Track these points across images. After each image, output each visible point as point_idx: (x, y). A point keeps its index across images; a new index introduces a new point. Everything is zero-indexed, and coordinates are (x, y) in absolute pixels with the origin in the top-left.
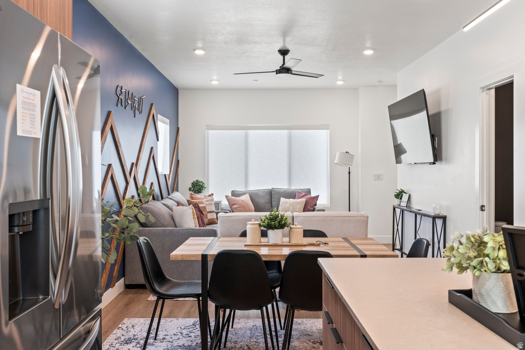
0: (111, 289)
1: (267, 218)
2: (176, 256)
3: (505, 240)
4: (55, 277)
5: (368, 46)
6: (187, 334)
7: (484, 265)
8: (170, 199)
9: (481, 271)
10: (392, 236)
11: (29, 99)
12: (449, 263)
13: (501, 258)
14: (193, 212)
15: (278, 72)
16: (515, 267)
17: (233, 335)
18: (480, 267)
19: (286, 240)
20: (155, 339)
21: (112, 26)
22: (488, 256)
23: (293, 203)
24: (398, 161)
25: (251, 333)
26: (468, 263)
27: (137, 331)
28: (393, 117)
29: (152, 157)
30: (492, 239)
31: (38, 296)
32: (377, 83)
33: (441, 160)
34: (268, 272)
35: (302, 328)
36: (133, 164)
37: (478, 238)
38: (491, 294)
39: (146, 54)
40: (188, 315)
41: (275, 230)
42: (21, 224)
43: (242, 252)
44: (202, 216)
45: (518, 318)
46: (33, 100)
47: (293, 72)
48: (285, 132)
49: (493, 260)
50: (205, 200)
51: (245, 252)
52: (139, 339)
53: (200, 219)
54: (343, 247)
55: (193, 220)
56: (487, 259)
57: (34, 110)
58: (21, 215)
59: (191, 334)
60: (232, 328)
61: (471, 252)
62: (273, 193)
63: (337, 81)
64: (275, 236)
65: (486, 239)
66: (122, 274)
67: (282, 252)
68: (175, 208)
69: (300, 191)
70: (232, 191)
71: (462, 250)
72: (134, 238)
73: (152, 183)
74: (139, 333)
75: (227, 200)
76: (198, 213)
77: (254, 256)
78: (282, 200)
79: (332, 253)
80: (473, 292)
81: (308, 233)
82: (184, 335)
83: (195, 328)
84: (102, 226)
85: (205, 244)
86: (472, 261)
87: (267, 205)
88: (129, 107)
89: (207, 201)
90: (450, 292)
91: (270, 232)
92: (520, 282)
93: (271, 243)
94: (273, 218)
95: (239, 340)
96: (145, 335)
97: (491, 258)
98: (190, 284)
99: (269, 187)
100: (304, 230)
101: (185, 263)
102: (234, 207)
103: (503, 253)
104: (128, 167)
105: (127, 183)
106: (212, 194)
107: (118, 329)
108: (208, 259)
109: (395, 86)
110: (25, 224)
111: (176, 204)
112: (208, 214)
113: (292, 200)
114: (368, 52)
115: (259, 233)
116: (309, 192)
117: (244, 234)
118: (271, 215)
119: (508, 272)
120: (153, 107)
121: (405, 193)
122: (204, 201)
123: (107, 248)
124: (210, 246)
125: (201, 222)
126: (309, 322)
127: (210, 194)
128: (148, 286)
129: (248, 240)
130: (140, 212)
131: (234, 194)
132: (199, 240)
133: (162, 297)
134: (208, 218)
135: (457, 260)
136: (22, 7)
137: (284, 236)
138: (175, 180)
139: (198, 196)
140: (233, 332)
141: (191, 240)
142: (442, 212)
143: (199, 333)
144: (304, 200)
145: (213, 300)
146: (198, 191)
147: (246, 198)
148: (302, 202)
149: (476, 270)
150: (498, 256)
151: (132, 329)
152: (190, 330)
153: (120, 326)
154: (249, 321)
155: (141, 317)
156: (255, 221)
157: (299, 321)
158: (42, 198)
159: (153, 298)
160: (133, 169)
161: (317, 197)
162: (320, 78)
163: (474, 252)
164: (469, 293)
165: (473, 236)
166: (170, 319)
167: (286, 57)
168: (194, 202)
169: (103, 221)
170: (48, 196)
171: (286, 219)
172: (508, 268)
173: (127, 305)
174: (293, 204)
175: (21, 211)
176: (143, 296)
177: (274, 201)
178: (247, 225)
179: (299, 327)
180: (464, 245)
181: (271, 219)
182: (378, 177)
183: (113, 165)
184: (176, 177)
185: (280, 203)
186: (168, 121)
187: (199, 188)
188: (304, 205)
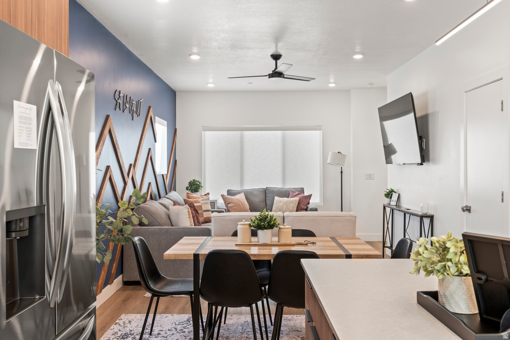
0: (109, 285)
1: (257, 219)
2: (169, 255)
3: (465, 246)
4: (51, 278)
5: (358, 50)
6: (181, 330)
7: (447, 269)
8: (168, 198)
9: (444, 275)
10: (382, 234)
11: (26, 114)
12: (416, 267)
13: (462, 263)
14: (188, 211)
15: (271, 76)
16: (475, 271)
17: (225, 330)
18: (443, 270)
19: (275, 239)
20: (151, 334)
21: (111, 33)
22: (451, 260)
24: (388, 161)
25: (243, 329)
26: (433, 267)
27: (133, 327)
28: (383, 118)
29: (150, 158)
30: (454, 245)
31: (34, 296)
32: (368, 86)
33: (428, 160)
34: (257, 271)
35: (292, 324)
36: (131, 165)
37: (442, 243)
38: (454, 296)
39: (143, 59)
40: (183, 312)
41: (265, 230)
42: (18, 229)
43: (232, 252)
44: (197, 215)
45: (479, 319)
46: (30, 114)
47: (285, 76)
48: (279, 133)
49: (456, 264)
50: (202, 199)
51: (235, 252)
52: (135, 334)
53: (195, 218)
54: (330, 247)
55: (188, 219)
56: (449, 264)
57: (30, 124)
58: (18, 221)
59: (185, 330)
60: (225, 323)
61: (435, 257)
62: (267, 192)
63: (329, 84)
64: (264, 236)
65: (448, 245)
66: (121, 271)
67: (271, 252)
68: (172, 207)
69: (294, 190)
70: (228, 191)
71: (426, 255)
72: (129, 240)
73: (150, 183)
74: (135, 329)
75: (223, 199)
76: (194, 212)
77: (243, 256)
78: (277, 198)
79: (318, 252)
80: (439, 294)
81: (296, 233)
82: (178, 330)
83: (189, 324)
84: (97, 228)
85: (197, 244)
86: (436, 265)
87: (262, 203)
88: (127, 111)
89: (203, 200)
90: (418, 293)
91: (260, 232)
92: (480, 285)
93: (261, 242)
94: (263, 219)
95: (231, 335)
96: (141, 330)
97: (454, 262)
98: (183, 282)
99: (264, 186)
100: (292, 230)
101: (177, 262)
102: (229, 205)
103: (464, 258)
104: (126, 168)
105: (125, 183)
106: (208, 194)
107: (115, 324)
108: (200, 258)
109: (385, 88)
110: (22, 229)
111: (173, 203)
112: (204, 213)
113: (286, 199)
114: (358, 57)
115: (249, 233)
116: (302, 191)
117: (235, 234)
118: (260, 216)
119: (469, 276)
120: (151, 109)
121: (395, 192)
122: (199, 200)
123: (103, 249)
124: (202, 246)
125: (197, 222)
126: (299, 318)
127: (206, 193)
128: (142, 283)
129: (239, 240)
130: (134, 215)
131: (230, 193)
132: (192, 239)
133: (157, 294)
134: (204, 216)
135: (423, 264)
136: (20, 30)
137: (273, 235)
138: (173, 179)
139: (194, 195)
140: (226, 327)
141: (185, 240)
142: (429, 212)
143: (192, 329)
144: (297, 199)
145: (205, 298)
146: (195, 190)
147: (241, 197)
148: (295, 201)
149: (440, 273)
150: (459, 261)
151: (129, 324)
152: (184, 325)
153: (117, 321)
154: (241, 317)
155: (137, 313)
156: (246, 221)
157: (289, 317)
158: (38, 205)
159: (148, 295)
160: (131, 170)
161: (310, 196)
162: (312, 81)
163: (437, 257)
164: (434, 295)
165: (438, 242)
166: (166, 315)
167: (278, 61)
168: (190, 201)
169: (99, 224)
170: (44, 202)
171: (275, 220)
172: (469, 272)
173: (125, 301)
174: (286, 203)
175: (18, 217)
176: (141, 292)
177: (268, 200)
178: (238, 225)
179: (289, 323)
180: (429, 250)
181: (261, 220)
182: (370, 177)
183: (111, 167)
184: (173, 177)
185: (275, 202)
186: (166, 123)
187: (196, 187)
188: (297, 204)
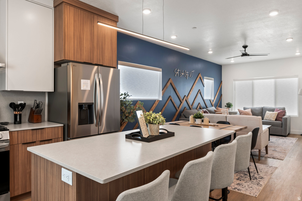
8: (206, 109)
23: (271, 114)
29: (199, 93)
46: (87, 82)
62: (263, 109)
69: (278, 108)
73: (199, 103)
75: (239, 111)
78: (267, 112)
87: (260, 114)
88: (182, 76)
89: (223, 111)
99: (262, 106)
102: (241, 114)
104: (182, 97)
105: (181, 102)
113: (271, 112)
120: (200, 74)
139: (221, 108)
144: (277, 112)
147: (249, 110)
160: (185, 97)
161: (284, 111)
168: (217, 111)
177: (263, 112)
183: (172, 96)
184: (219, 101)
185: (266, 114)
186: (213, 79)
187: (229, 106)
188: (277, 115)
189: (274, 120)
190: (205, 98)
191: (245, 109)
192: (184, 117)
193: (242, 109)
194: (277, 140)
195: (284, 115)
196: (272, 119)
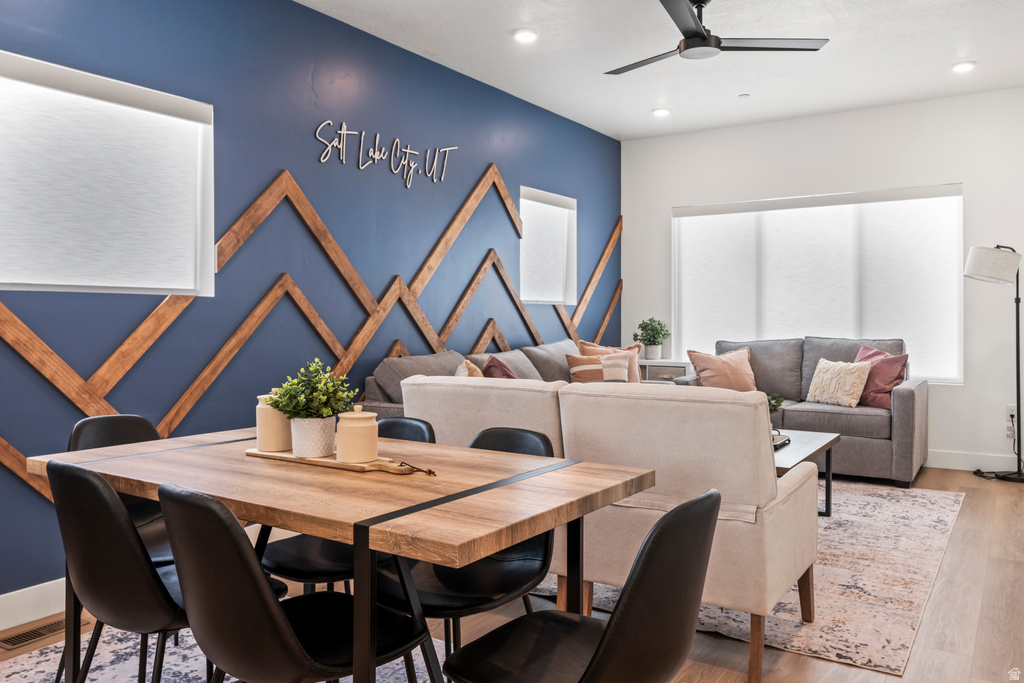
23: (839, 372)
29: (490, 263)
36: (394, 277)
63: (955, 65)
69: (872, 344)
70: (717, 343)
73: (490, 320)
75: (691, 359)
78: (823, 363)
88: (372, 167)
93: (294, 454)
99: (801, 334)
102: (703, 374)
105: (366, 313)
113: (841, 364)
115: (277, 425)
116: (901, 345)
120: (493, 169)
138: (603, 318)
139: (600, 348)
144: (867, 364)
147: (740, 357)
148: (864, 369)
160: (394, 287)
161: (902, 359)
168: (577, 359)
177: (806, 365)
184: (607, 312)
185: (816, 372)
186: (574, 202)
187: (652, 334)
188: (866, 377)
189: (855, 402)
190: (525, 296)
191: (721, 348)
192: (379, 395)
193: (710, 351)
194: (868, 510)
195: (900, 378)
196: (846, 400)
